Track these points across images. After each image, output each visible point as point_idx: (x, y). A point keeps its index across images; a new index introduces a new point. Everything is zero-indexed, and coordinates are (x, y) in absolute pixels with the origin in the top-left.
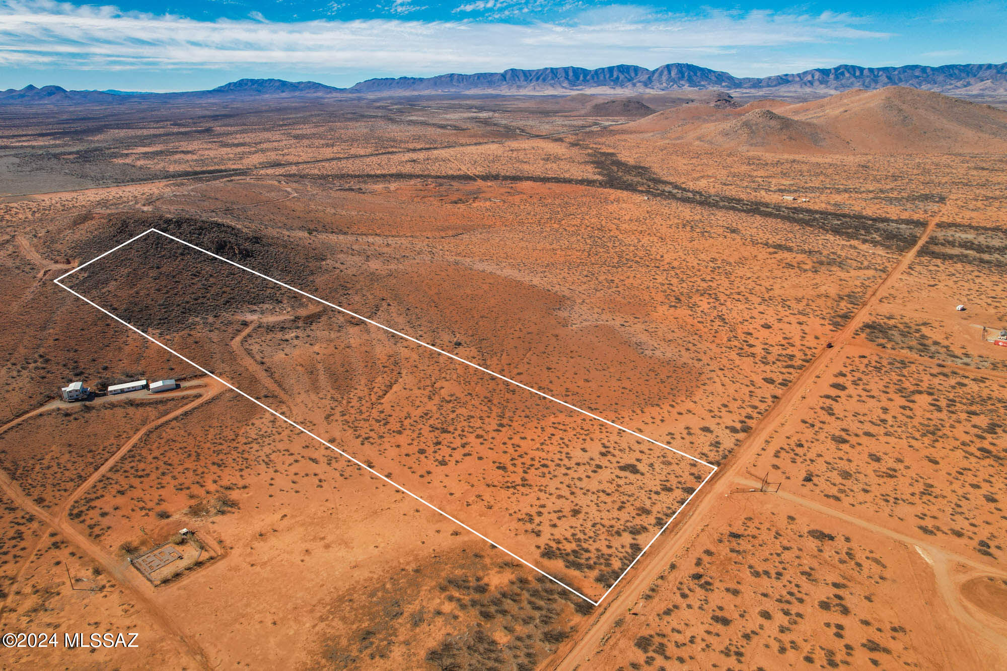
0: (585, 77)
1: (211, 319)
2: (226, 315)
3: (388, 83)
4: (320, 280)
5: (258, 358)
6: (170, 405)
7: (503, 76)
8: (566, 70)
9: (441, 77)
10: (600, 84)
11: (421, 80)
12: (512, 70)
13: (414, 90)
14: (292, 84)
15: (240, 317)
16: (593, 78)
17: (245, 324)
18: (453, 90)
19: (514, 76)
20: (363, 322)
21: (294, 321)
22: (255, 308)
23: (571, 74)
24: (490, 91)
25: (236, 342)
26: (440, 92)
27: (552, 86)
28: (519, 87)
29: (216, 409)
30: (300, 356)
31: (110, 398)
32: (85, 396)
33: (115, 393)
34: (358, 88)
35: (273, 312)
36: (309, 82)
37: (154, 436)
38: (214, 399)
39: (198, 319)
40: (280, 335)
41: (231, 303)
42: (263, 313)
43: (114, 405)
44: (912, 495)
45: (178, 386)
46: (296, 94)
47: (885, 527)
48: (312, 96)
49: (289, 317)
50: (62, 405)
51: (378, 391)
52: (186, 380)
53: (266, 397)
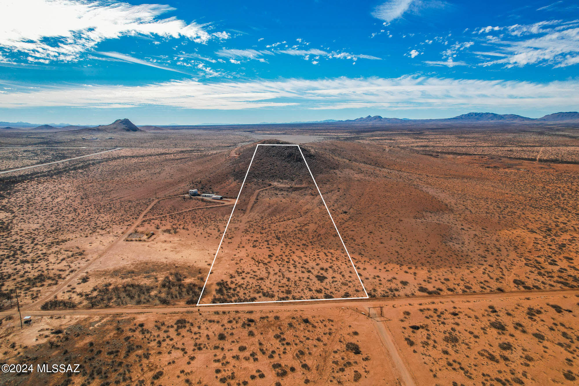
1: (261, 181)
2: (267, 181)
4: (320, 176)
5: (259, 197)
6: (212, 203)
17: (270, 185)
20: (318, 195)
21: (289, 188)
22: (281, 181)
25: (258, 191)
29: (221, 209)
30: (274, 201)
32: (195, 194)
33: (203, 196)
35: (285, 183)
37: (194, 211)
38: (225, 206)
40: (277, 192)
41: (273, 177)
42: (282, 183)
43: (198, 199)
44: (483, 375)
45: (221, 198)
46: (500, 121)
47: (410, 371)
48: (507, 122)
49: (289, 186)
50: (187, 195)
51: (282, 219)
52: (227, 198)
53: (242, 210)
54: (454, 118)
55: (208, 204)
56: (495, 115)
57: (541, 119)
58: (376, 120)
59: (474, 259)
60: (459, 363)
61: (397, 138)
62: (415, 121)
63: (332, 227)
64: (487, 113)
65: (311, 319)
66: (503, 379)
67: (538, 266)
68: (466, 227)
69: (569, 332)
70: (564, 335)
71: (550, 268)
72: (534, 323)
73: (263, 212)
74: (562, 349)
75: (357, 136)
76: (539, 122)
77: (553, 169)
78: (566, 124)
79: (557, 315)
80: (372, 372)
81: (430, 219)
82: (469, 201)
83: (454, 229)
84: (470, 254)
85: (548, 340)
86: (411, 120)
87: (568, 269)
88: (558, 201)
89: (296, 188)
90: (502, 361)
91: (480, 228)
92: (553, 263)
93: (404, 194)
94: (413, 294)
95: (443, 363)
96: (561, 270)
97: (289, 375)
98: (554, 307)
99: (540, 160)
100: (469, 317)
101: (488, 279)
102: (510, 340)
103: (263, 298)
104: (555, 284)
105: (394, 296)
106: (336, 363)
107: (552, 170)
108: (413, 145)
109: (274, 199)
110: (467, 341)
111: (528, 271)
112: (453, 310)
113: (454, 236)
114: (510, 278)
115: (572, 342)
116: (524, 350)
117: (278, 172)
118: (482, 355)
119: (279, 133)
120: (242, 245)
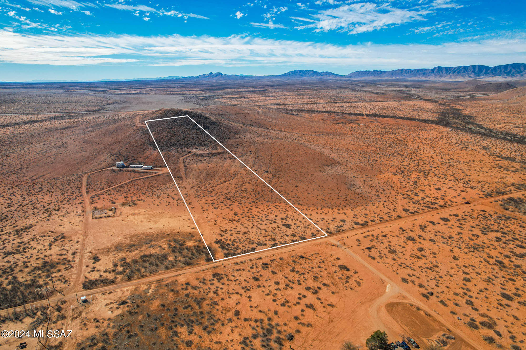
0: (486, 71)
1: (179, 149)
2: (185, 149)
3: (367, 73)
4: (230, 141)
5: (186, 165)
6: (146, 174)
7: (433, 71)
8: (474, 67)
9: (396, 70)
10: (496, 75)
11: (385, 72)
12: (439, 67)
13: (380, 77)
14: (318, 73)
15: (189, 150)
16: (492, 71)
17: (190, 152)
18: (401, 77)
19: (439, 70)
20: (235, 159)
21: (208, 154)
22: (198, 147)
23: (477, 69)
24: (424, 79)
25: (181, 159)
26: (394, 78)
27: (463, 76)
28: (441, 76)
29: (158, 178)
30: (201, 166)
31: (130, 169)
32: (123, 166)
33: (132, 167)
34: (351, 75)
35: (203, 150)
36: (327, 72)
37: (133, 182)
38: (160, 175)
39: (174, 148)
40: (200, 158)
41: (190, 144)
42: (199, 150)
43: (128, 171)
44: (419, 267)
45: (152, 169)
46: (319, 77)
47: (384, 274)
48: (325, 78)
49: (208, 152)
50: (114, 168)
51: (219, 182)
52: (156, 167)
53: (178, 177)
54: (283, 75)
55: (142, 174)
56: (315, 73)
57: (348, 76)
58: (219, 77)
59: (373, 198)
60: (405, 264)
61: (249, 96)
62: (252, 77)
63: (264, 185)
64: (309, 71)
65: (304, 255)
66: (429, 267)
67: (409, 198)
68: (355, 175)
69: (444, 235)
70: (442, 237)
71: (416, 198)
72: (426, 233)
73: (198, 177)
74: (445, 245)
75: (212, 94)
76: (346, 79)
77: (379, 122)
78: (365, 80)
79: (434, 227)
80: (364, 279)
81: (330, 171)
82: (344, 154)
83: (349, 177)
84: (369, 195)
85: (437, 242)
86: (247, 77)
87: (425, 197)
88: (395, 149)
89: (215, 153)
90: (423, 258)
91: (364, 175)
92: (416, 195)
93: (302, 153)
94: (353, 228)
95: (396, 265)
96: (423, 199)
97: (320, 292)
98: (431, 222)
99: (367, 115)
100: (393, 236)
101: (389, 211)
102: (421, 246)
103: (259, 247)
104: (424, 208)
105: (343, 230)
106: (340, 278)
107: (379, 124)
108: (267, 103)
109: (200, 165)
110: (400, 251)
111: (407, 202)
112: (382, 234)
113: (352, 183)
114: (400, 208)
115: (447, 240)
116: (430, 250)
117: (191, 140)
118: (413, 257)
119: (135, 92)
120: (205, 208)
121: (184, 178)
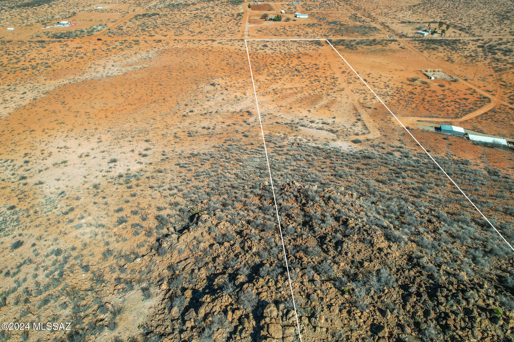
53: (370, 108)
120: (327, 66)
121: (358, 106)
